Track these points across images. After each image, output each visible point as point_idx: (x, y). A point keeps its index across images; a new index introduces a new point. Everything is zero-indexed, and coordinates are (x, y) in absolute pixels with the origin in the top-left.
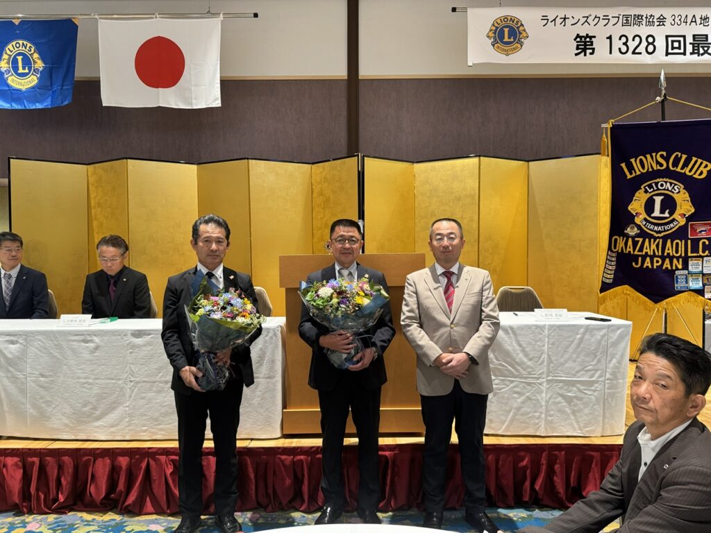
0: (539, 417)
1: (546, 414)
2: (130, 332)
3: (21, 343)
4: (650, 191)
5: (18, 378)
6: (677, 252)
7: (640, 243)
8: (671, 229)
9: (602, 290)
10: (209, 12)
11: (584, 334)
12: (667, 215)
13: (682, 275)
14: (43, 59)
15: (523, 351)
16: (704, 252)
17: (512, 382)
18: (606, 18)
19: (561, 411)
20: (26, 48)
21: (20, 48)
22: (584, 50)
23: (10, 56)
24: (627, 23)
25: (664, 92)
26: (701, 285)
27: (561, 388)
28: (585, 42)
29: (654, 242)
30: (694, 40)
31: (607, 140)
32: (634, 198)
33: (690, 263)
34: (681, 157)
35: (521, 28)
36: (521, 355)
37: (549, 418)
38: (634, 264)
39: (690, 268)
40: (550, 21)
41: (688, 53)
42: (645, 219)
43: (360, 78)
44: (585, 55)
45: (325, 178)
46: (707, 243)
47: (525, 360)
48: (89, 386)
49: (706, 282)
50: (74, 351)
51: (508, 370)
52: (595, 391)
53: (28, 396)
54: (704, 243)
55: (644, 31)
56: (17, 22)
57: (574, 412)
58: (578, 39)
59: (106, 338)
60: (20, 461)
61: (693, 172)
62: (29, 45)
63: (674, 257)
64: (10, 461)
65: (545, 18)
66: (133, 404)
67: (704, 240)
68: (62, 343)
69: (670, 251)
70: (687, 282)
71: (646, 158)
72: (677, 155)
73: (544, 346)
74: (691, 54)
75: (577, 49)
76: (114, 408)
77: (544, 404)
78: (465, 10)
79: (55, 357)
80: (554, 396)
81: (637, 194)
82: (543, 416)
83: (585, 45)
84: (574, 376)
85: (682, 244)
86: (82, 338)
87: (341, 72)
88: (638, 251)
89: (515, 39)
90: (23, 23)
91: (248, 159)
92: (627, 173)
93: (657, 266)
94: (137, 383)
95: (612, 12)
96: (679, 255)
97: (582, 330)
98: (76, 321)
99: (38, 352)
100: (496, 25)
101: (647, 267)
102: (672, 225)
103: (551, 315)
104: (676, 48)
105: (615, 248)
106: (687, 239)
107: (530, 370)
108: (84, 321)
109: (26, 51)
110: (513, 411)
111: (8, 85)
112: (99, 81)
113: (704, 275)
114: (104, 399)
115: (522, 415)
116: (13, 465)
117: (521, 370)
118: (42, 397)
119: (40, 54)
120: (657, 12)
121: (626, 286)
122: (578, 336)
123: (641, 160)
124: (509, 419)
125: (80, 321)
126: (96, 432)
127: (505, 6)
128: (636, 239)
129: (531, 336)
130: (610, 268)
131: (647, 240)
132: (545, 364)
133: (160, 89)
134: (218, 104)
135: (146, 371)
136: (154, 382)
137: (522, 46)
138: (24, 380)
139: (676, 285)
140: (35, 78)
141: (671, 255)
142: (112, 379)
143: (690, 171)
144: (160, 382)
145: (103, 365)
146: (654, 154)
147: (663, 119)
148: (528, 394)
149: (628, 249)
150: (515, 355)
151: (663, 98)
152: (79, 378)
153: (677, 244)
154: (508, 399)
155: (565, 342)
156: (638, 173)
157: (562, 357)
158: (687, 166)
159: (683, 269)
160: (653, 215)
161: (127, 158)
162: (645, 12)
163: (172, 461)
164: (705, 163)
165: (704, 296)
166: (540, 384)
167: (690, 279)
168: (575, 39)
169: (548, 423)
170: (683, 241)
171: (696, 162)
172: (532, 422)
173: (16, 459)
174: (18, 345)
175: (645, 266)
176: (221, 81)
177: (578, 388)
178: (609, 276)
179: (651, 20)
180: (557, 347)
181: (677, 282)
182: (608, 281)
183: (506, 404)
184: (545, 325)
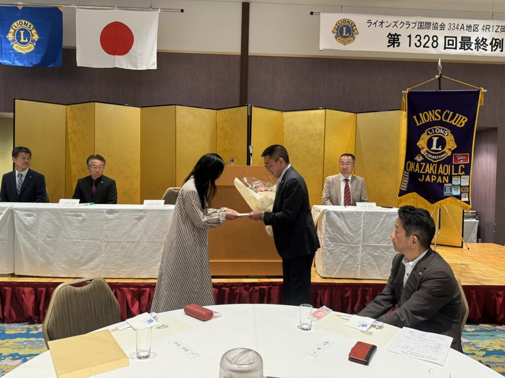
0: (357, 267)
1: (361, 265)
2: (105, 210)
3: (35, 216)
4: (430, 134)
5: (32, 238)
6: (446, 172)
7: (423, 166)
8: (442, 158)
9: (400, 195)
10: (151, 7)
11: (385, 218)
12: (440, 149)
13: (448, 186)
14: (38, 33)
15: (348, 227)
16: (461, 172)
17: (341, 246)
18: (408, 23)
19: (370, 264)
20: (27, 26)
21: (23, 25)
22: (393, 44)
23: (15, 30)
24: (421, 27)
25: (440, 72)
26: (459, 192)
27: (371, 250)
28: (394, 38)
29: (432, 165)
30: (462, 40)
31: (405, 101)
32: (421, 138)
33: (453, 179)
34: (450, 113)
35: (354, 28)
36: (347, 230)
37: (363, 268)
38: (419, 179)
39: (453, 182)
40: (373, 23)
41: (458, 48)
42: (427, 151)
43: (249, 55)
44: (394, 47)
45: (226, 119)
46: (464, 167)
47: (349, 232)
48: (78, 244)
49: (462, 191)
50: (68, 221)
51: (339, 239)
52: (391, 252)
53: (39, 249)
54: (462, 167)
55: (431, 33)
56: (20, 8)
57: (378, 266)
58: (390, 37)
59: (89, 214)
60: (33, 290)
61: (456, 123)
62: (29, 24)
63: (444, 175)
64: (27, 290)
65: (369, 22)
66: (107, 255)
67: (461, 165)
68: (61, 216)
69: (442, 172)
70: (451, 191)
71: (429, 113)
72: (447, 112)
73: (361, 224)
74: (460, 49)
75: (389, 42)
76: (94, 258)
77: (360, 259)
78: (319, 14)
79: (56, 225)
80: (367, 255)
81: (422, 136)
82: (359, 267)
83: (394, 40)
84: (379, 243)
85: (448, 167)
86: (74, 214)
87: (236, 50)
88: (423, 171)
89: (350, 35)
90: (24, 8)
91: (175, 105)
92: (417, 122)
93: (433, 181)
94: (110, 242)
95: (412, 20)
96: (447, 174)
97: (384, 216)
98: (70, 203)
99: (46, 222)
100: (339, 25)
101: (428, 181)
102: (443, 155)
103: (366, 206)
104: (451, 45)
105: (408, 169)
106: (452, 164)
107: (352, 239)
108: (75, 203)
109: (27, 28)
110: (341, 263)
111: (13, 50)
112: (76, 50)
113: (461, 186)
114: (88, 252)
115: (347, 266)
116: (29, 292)
117: (347, 239)
118: (48, 251)
119: (36, 30)
120: (440, 21)
121: (415, 193)
122: (382, 219)
123: (425, 114)
124: (338, 269)
125: (72, 203)
126: (82, 273)
127: (345, 12)
128: (421, 163)
129: (353, 218)
130: (405, 181)
131: (428, 164)
132: (362, 235)
133: (117, 56)
134: (155, 67)
135: (115, 235)
136: (120, 242)
137: (354, 39)
138: (36, 240)
139: (444, 193)
140: (32, 46)
141: (442, 174)
142: (94, 240)
143: (455, 122)
144: (124, 242)
145: (88, 231)
146: (433, 111)
147: (440, 89)
148: (350, 253)
149: (416, 170)
150: (343, 229)
151: (439, 76)
152: (72, 238)
153: (446, 167)
154: (339, 256)
155: (373, 223)
156: (424, 122)
157: (372, 231)
158: (453, 119)
159: (449, 183)
160: (432, 149)
161: (94, 102)
162: (432, 20)
163: (131, 290)
164: (464, 117)
165: (461, 200)
166: (358, 247)
167: (453, 189)
168: (388, 36)
169: (363, 271)
170: (450, 165)
171: (458, 116)
172: (352, 270)
173: (30, 289)
174: (32, 217)
175: (426, 181)
176: (157, 52)
177: (381, 250)
178: (404, 186)
179: (436, 26)
180: (369, 225)
181: (445, 190)
182: (403, 189)
183: (337, 259)
184: (362, 212)
